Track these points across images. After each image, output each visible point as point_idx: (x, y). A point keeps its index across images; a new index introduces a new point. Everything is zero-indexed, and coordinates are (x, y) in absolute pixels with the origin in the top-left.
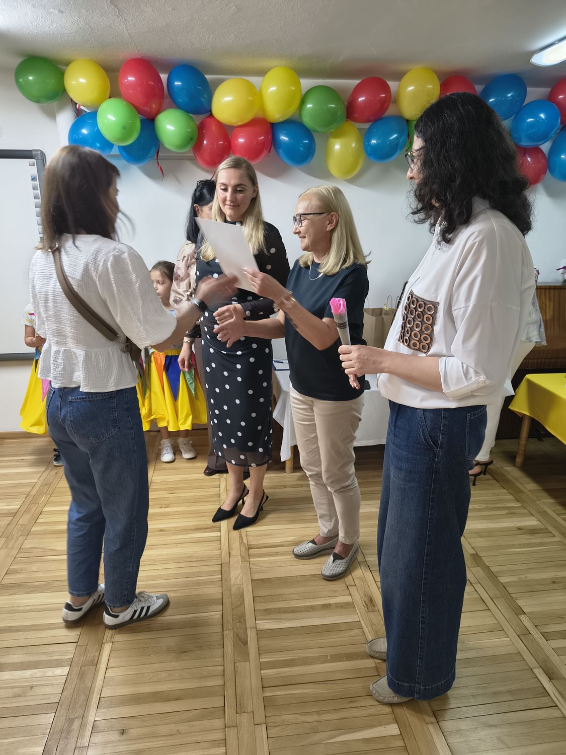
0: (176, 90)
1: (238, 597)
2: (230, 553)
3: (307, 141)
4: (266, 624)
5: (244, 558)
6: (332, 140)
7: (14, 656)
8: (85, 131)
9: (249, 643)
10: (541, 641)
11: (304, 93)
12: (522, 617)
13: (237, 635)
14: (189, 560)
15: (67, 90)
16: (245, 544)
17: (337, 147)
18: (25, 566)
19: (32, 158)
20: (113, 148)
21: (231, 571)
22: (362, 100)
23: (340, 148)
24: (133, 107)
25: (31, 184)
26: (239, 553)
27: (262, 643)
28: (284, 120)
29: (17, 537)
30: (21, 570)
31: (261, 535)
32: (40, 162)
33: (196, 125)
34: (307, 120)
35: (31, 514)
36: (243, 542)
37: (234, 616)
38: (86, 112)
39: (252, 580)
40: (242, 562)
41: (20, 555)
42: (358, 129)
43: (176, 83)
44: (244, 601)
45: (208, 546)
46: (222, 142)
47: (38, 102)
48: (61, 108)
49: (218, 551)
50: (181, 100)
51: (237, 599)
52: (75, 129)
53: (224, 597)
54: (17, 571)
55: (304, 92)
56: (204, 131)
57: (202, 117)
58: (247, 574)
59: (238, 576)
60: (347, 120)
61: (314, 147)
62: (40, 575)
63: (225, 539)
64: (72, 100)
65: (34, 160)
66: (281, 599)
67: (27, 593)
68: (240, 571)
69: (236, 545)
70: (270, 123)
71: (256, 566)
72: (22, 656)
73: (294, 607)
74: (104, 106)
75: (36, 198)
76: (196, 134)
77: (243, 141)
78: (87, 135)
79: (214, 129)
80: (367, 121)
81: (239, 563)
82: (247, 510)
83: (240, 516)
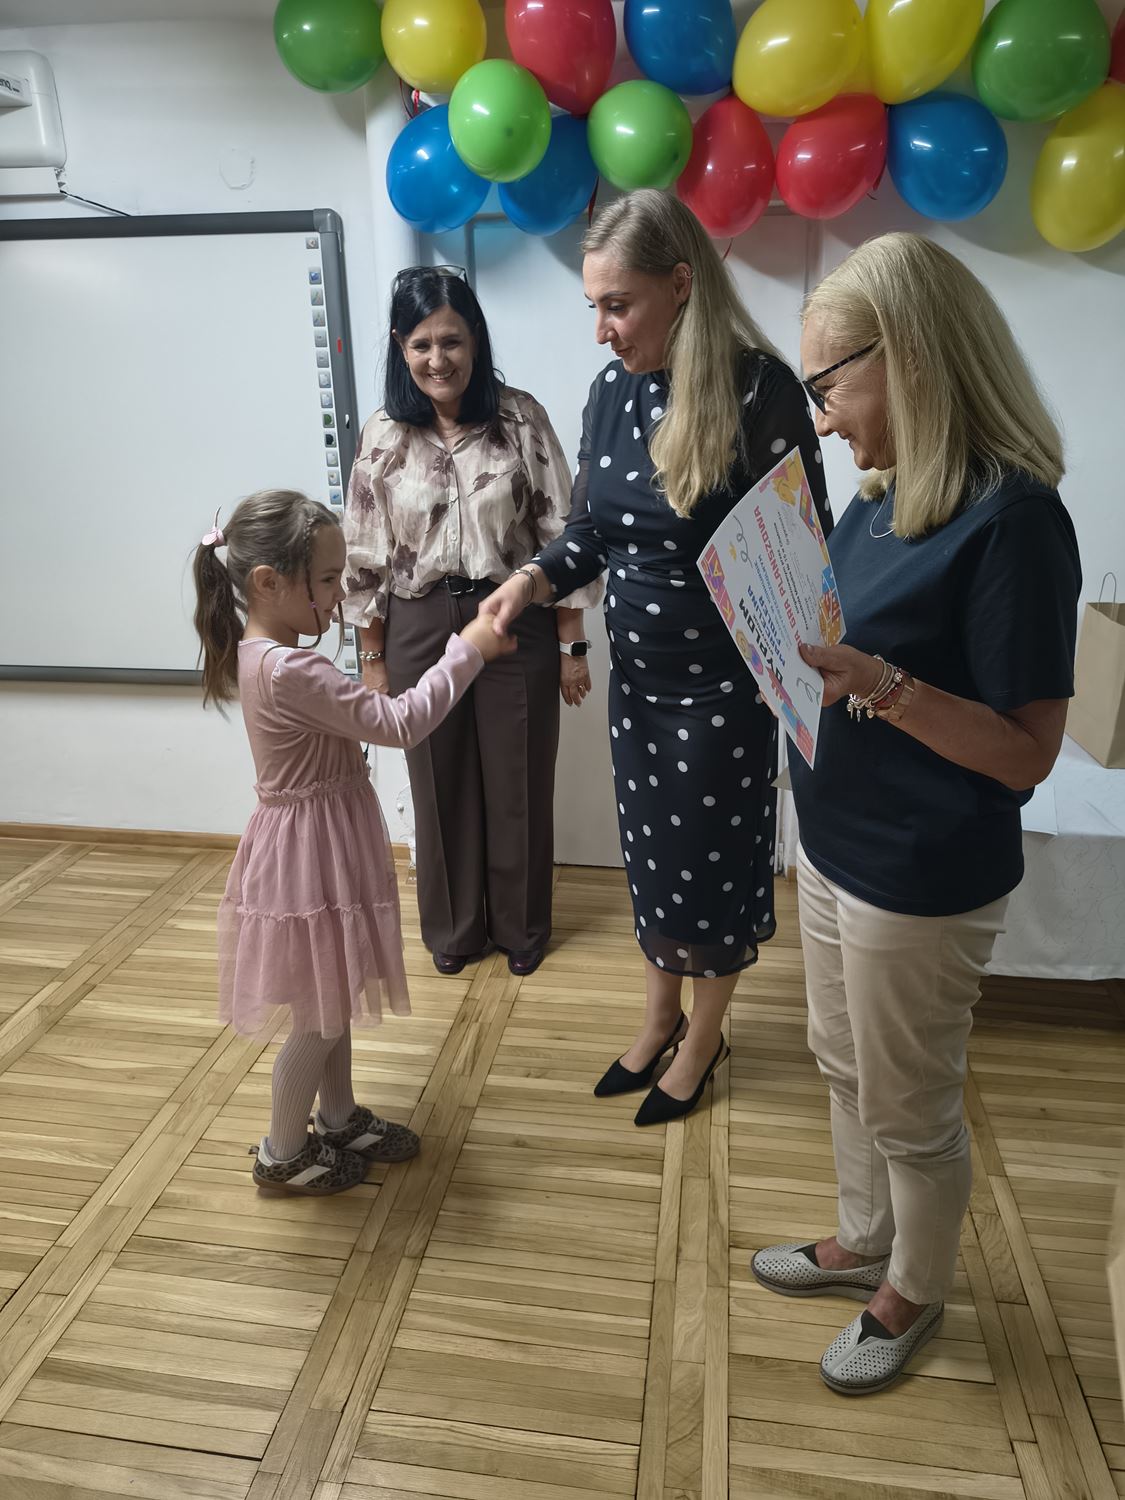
0: (645, 29)
1: (688, 1406)
2: (679, 1250)
3: (985, 149)
5: (715, 1272)
6: (1056, 142)
7: (110, 1469)
8: (423, 154)
11: (992, 8)
14: (571, 1250)
15: (387, 53)
16: (722, 1228)
17: (1069, 162)
18: (198, 1193)
19: (313, 230)
20: (489, 196)
21: (676, 1312)
23: (1077, 164)
24: (536, 83)
25: (309, 289)
26: (702, 1256)
28: (923, 93)
29: (202, 1105)
30: (188, 1202)
31: (765, 1207)
32: (330, 238)
33: (691, 123)
34: (991, 87)
35: (246, 1048)
36: (718, 1221)
37: (669, 1472)
38: (429, 107)
39: (733, 1357)
40: (708, 1286)
41: (195, 1159)
43: (647, 11)
44: (702, 1422)
45: (626, 1215)
46: (753, 166)
47: (324, 87)
48: (376, 103)
49: (649, 1237)
50: (653, 57)
51: (685, 1414)
52: (402, 149)
53: (648, 1395)
54: (178, 1202)
55: (988, 10)
56: (709, 139)
57: (706, 101)
58: (717, 1331)
59: (694, 1333)
60: (1106, 82)
61: (1002, 165)
62: (223, 1224)
63: (671, 1203)
64: (401, 80)
65: (316, 235)
66: (807, 1443)
67: (184, 1273)
68: (699, 1314)
69: (699, 1225)
70: (886, 105)
71: (746, 1307)
72: (124, 1472)
73: (846, 1482)
74: (466, 80)
75: (317, 322)
76: (688, 146)
77: (809, 157)
78: (427, 164)
79: (735, 129)
81: (702, 1291)
82: (674, 1081)
83: (657, 1093)
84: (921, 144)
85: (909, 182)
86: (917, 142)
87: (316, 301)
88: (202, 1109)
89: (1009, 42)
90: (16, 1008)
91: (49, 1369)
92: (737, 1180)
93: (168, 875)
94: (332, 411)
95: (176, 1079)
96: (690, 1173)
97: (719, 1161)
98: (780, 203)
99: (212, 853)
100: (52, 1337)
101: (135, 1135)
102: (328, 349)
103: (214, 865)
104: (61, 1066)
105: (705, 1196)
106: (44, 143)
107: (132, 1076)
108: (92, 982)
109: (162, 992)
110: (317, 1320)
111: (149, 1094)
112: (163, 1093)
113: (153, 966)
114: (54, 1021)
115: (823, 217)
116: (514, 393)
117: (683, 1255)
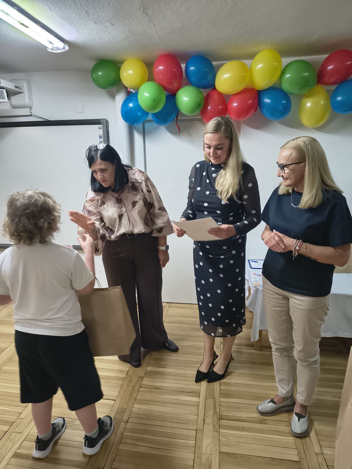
0: (191, 73)
2: (204, 420)
3: (285, 102)
5: (216, 427)
6: (305, 100)
8: (131, 105)
11: (284, 66)
15: (121, 79)
16: (217, 413)
17: (309, 104)
19: (100, 124)
20: (149, 115)
21: (203, 439)
22: (331, 69)
23: (311, 105)
24: (160, 86)
25: (99, 140)
26: (211, 422)
28: (268, 87)
31: (230, 407)
32: (105, 126)
33: (204, 96)
34: (286, 86)
36: (216, 411)
38: (133, 93)
39: (221, 453)
40: (213, 431)
42: (326, 90)
45: (188, 410)
46: (221, 107)
48: (118, 92)
49: (195, 416)
52: (125, 104)
53: (195, 464)
55: (283, 68)
56: (209, 100)
57: (208, 90)
58: (216, 445)
59: (210, 444)
60: (317, 84)
61: (290, 106)
63: (202, 406)
64: (125, 86)
65: (101, 126)
68: (210, 440)
69: (210, 413)
70: (257, 91)
71: (224, 438)
74: (143, 86)
76: (204, 102)
77: (236, 104)
78: (132, 108)
79: (216, 98)
80: (334, 83)
81: (211, 433)
82: (218, 368)
84: (267, 101)
85: (264, 110)
86: (265, 100)
89: (289, 75)
92: (222, 399)
96: (208, 397)
97: (217, 394)
105: (212, 404)
106: (27, 102)
115: (241, 120)
117: (206, 422)
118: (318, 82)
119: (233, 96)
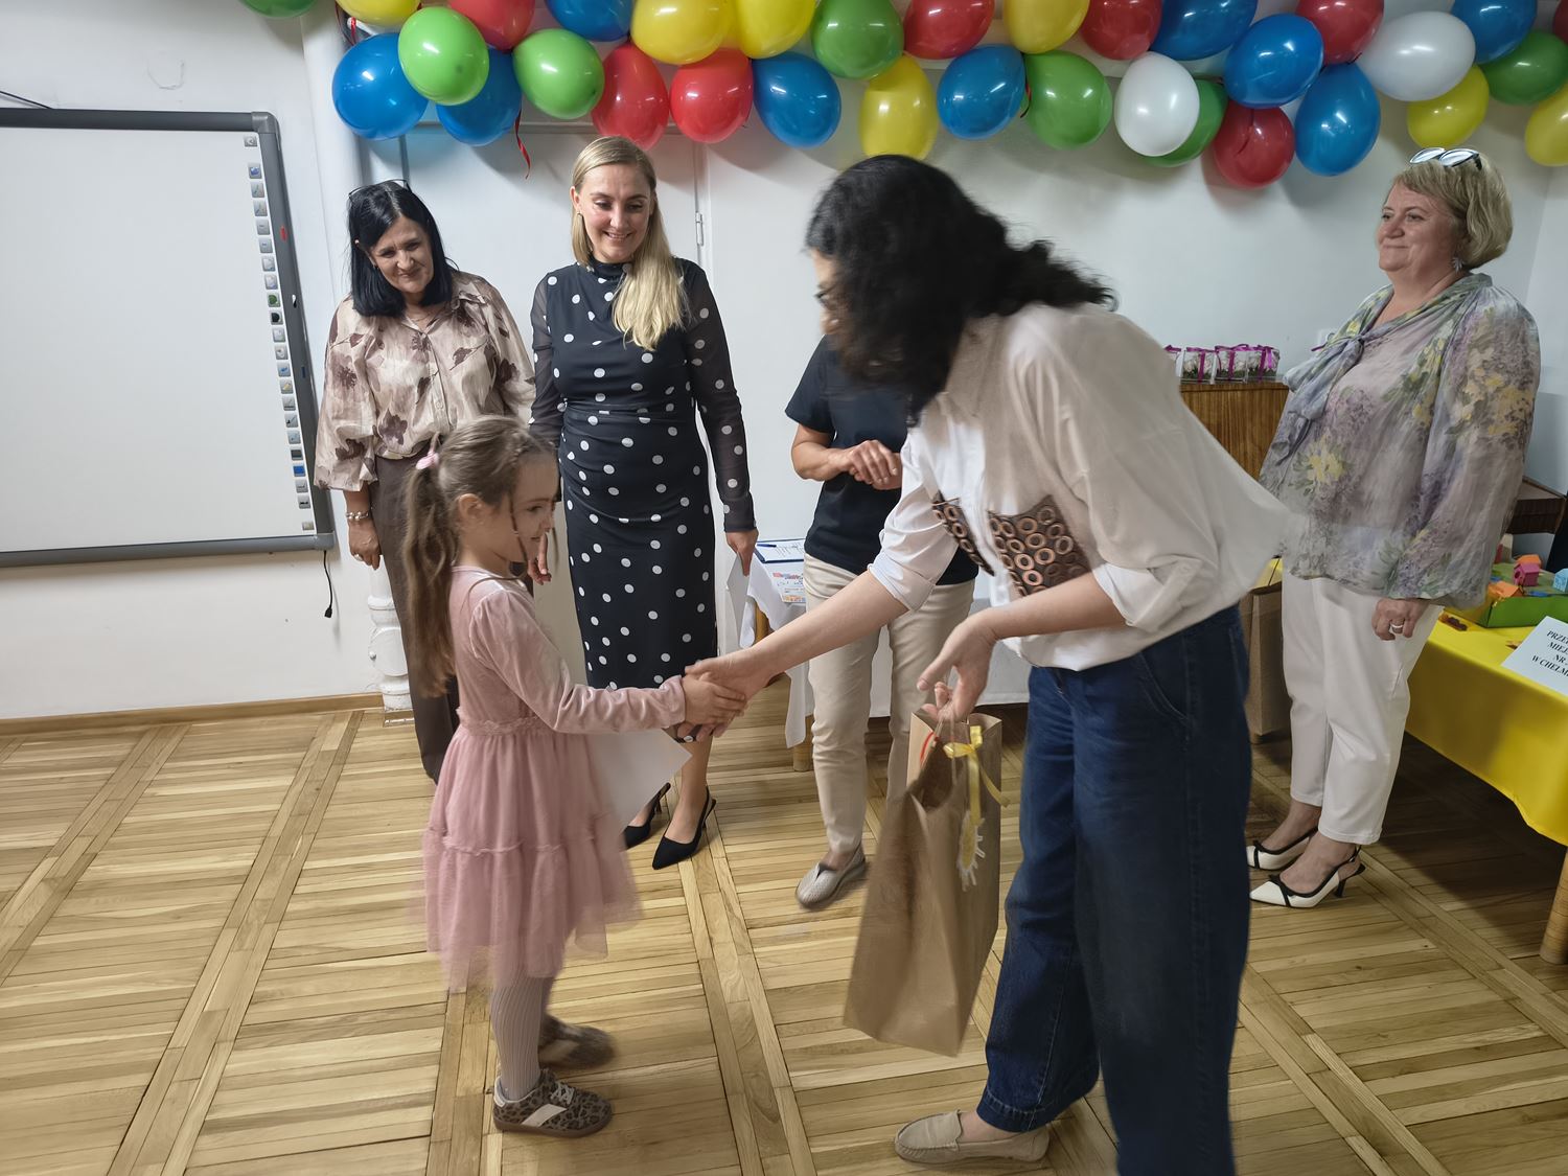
1: (745, 1027)
2: (711, 939)
3: (824, 97)
4: (811, 1078)
5: (742, 946)
6: (873, 94)
7: (301, 1171)
8: (368, 75)
9: (782, 1116)
10: (1353, 1082)
12: (1310, 1039)
13: (756, 1103)
16: (739, 920)
17: (884, 107)
18: (289, 986)
19: (252, 130)
20: (427, 111)
21: (720, 975)
22: (937, 14)
23: (891, 108)
24: (475, 27)
25: (248, 183)
26: (730, 938)
27: (810, 1115)
28: (780, 52)
29: (259, 925)
30: (282, 994)
31: (768, 900)
32: (268, 137)
33: (601, 62)
34: (827, 53)
35: (282, 875)
36: (734, 915)
37: (742, 1066)
38: (366, 34)
39: (768, 992)
40: (738, 955)
41: (273, 964)
42: (926, 71)
44: (757, 1033)
45: (664, 926)
46: (652, 99)
47: (266, 11)
48: (315, 27)
49: (687, 936)
50: (568, 12)
51: (744, 1031)
52: (346, 72)
53: (715, 1028)
54: (272, 996)
56: (617, 74)
57: (610, 46)
58: (753, 979)
59: (736, 984)
60: (903, 54)
61: (838, 109)
62: (323, 1002)
63: (696, 912)
64: (337, 5)
65: (255, 135)
66: (830, 1027)
67: (304, 1041)
68: (738, 972)
69: (721, 921)
70: (751, 59)
71: (769, 961)
72: (318, 1170)
74: (414, 23)
75: (259, 212)
76: (602, 81)
77: (696, 95)
79: (636, 71)
80: (943, 56)
81: (734, 958)
82: (677, 830)
83: (665, 841)
84: (777, 89)
85: (771, 116)
86: (774, 88)
87: (256, 193)
88: (260, 929)
89: (836, 25)
90: (16, 886)
91: (207, 1128)
92: (740, 889)
93: (126, 752)
94: (278, 292)
95: (225, 911)
96: (705, 891)
97: (725, 881)
98: (673, 125)
99: (162, 728)
100: (201, 1108)
101: (204, 959)
102: (271, 236)
103: (170, 738)
104: (95, 922)
105: (721, 903)
107: (177, 917)
108: (92, 850)
109: (171, 848)
110: (438, 1044)
111: (202, 926)
112: (219, 922)
113: (149, 830)
114: (66, 887)
115: (707, 142)
116: (470, 277)
117: (715, 941)
118: (905, 49)
119: (685, 71)
